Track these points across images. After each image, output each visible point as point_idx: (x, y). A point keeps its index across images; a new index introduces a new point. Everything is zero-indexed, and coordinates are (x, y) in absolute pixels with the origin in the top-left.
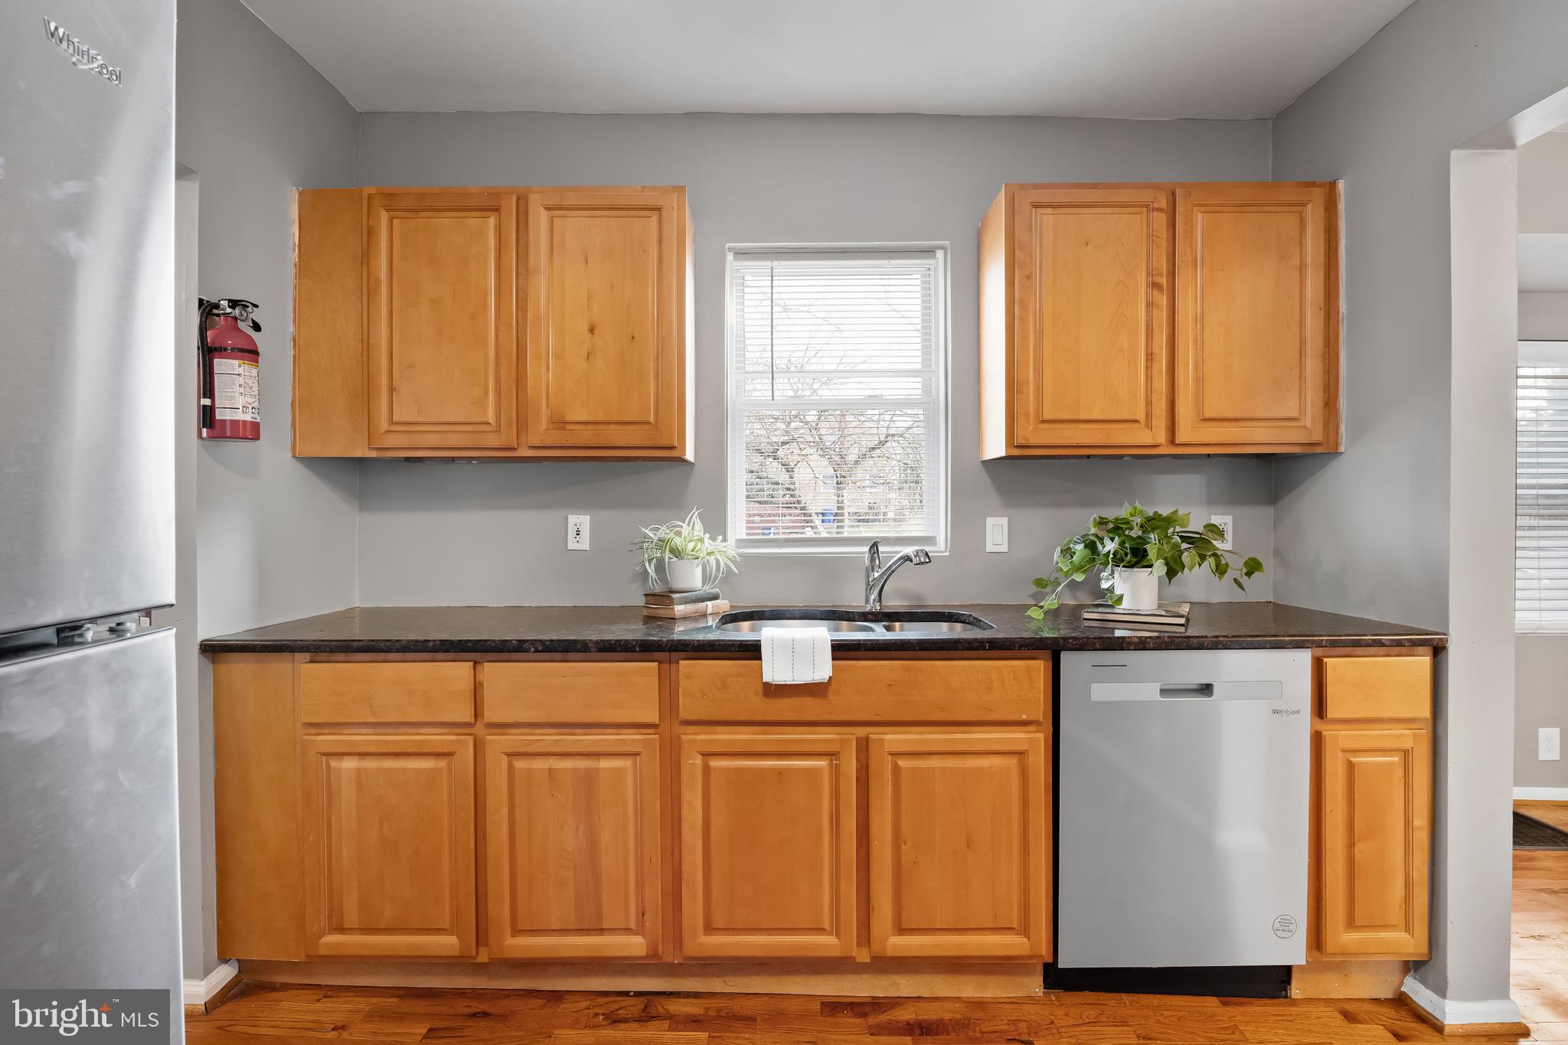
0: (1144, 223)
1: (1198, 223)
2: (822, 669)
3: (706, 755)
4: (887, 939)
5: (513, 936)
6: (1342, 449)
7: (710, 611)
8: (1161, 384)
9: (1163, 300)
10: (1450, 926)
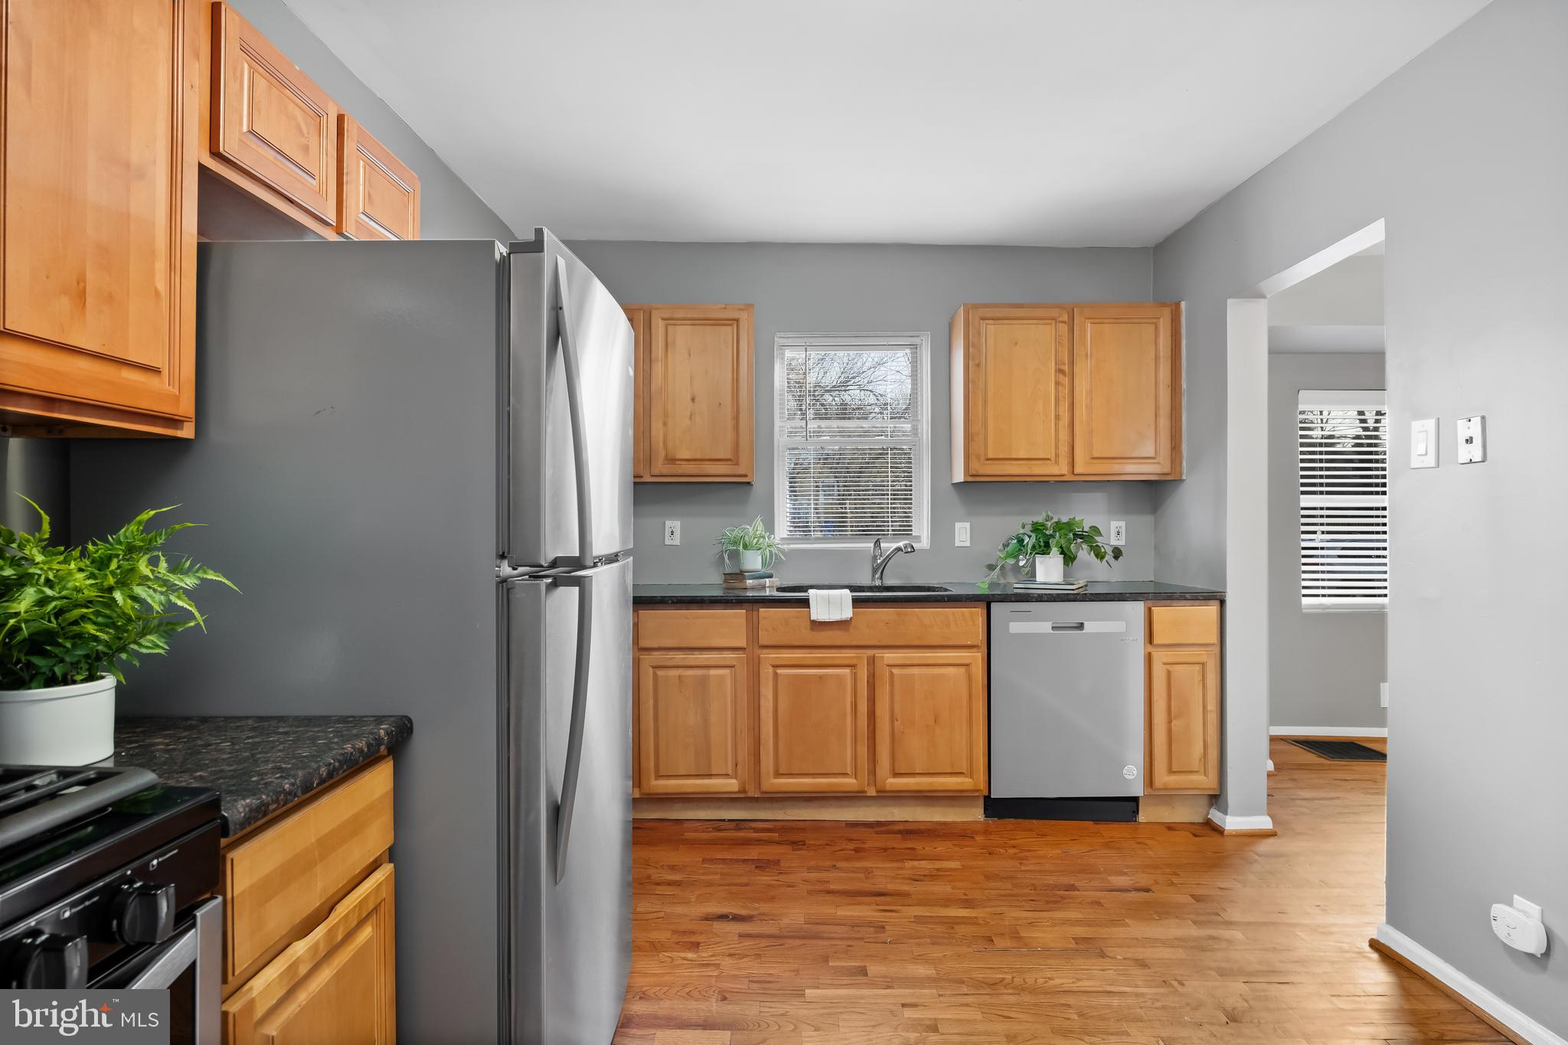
0: (1053, 331)
1: (1089, 331)
2: (847, 612)
3: (775, 666)
4: (887, 779)
5: (656, 779)
6: (1184, 477)
7: (767, 585)
8: (1064, 435)
9: (1066, 380)
10: (1229, 770)
